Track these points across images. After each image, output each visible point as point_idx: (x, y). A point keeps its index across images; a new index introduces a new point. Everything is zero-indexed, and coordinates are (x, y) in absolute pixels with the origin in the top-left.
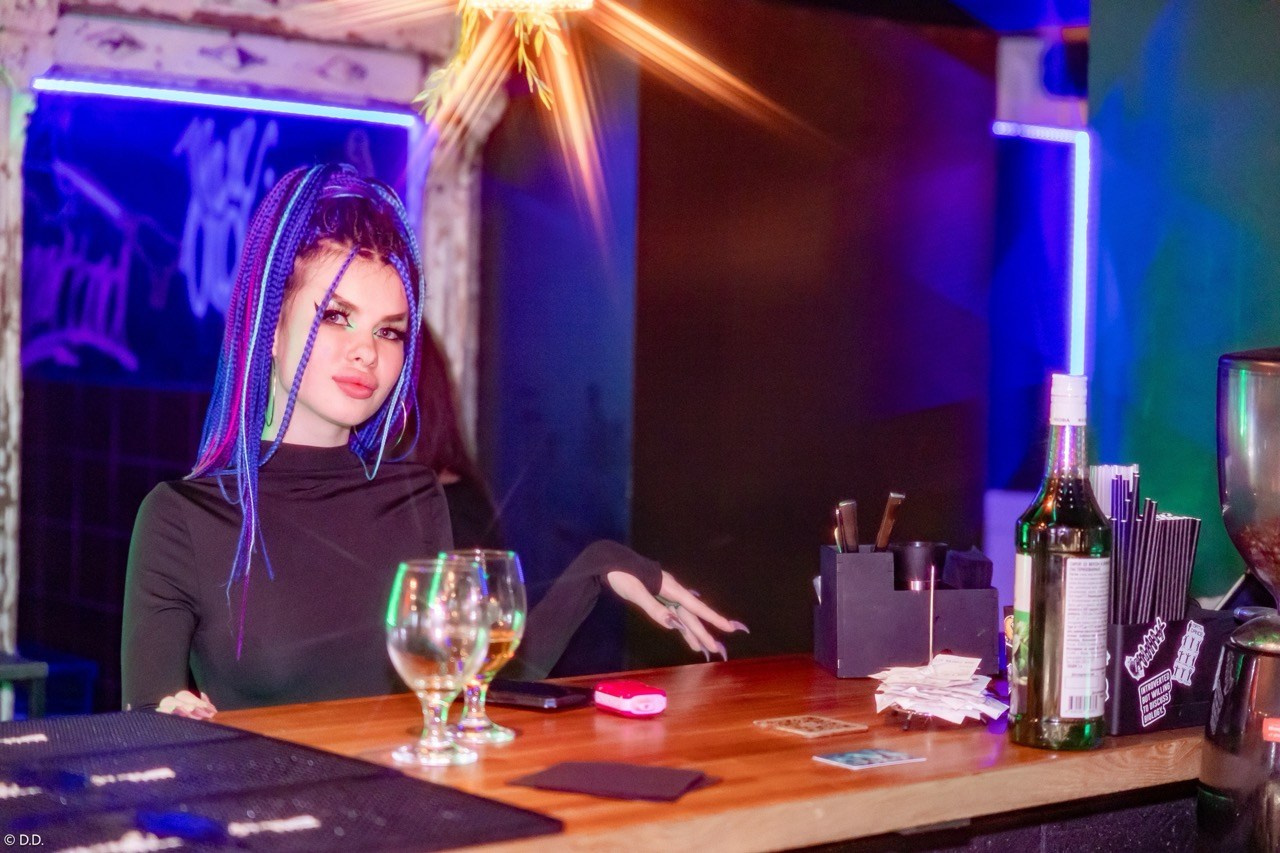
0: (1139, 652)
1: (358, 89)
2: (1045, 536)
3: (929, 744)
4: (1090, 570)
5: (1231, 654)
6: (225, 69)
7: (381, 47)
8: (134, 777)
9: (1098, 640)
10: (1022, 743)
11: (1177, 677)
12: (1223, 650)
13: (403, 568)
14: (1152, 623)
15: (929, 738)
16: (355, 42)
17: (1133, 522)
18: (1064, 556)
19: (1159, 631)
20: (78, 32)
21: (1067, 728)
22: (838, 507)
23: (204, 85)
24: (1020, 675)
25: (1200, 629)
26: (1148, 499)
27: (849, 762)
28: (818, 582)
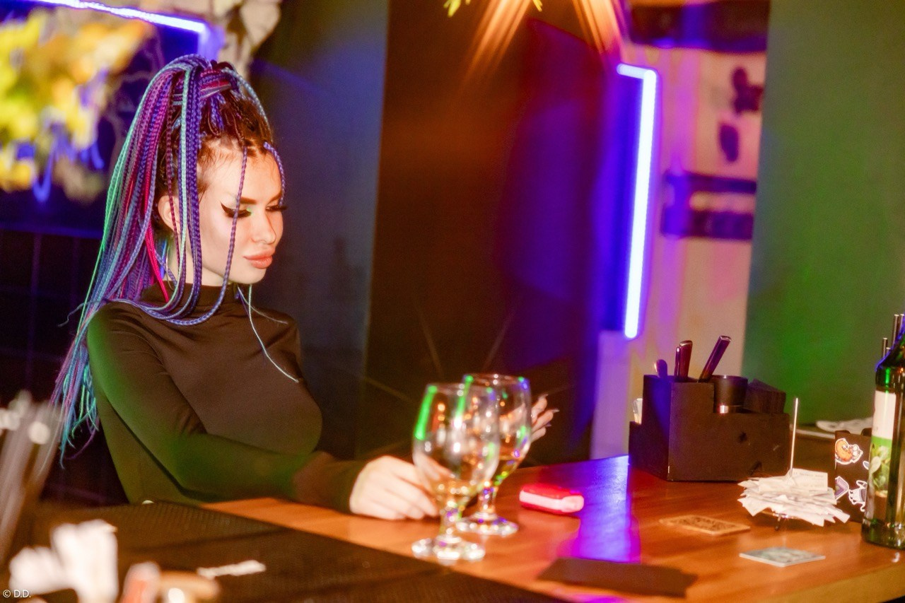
10: (875, 543)
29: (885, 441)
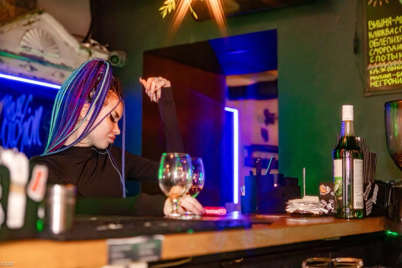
0: (366, 192)
6: (26, 71)
7: (70, 68)
9: (362, 185)
11: (373, 201)
14: (369, 183)
16: (63, 66)
19: (370, 186)
25: (377, 187)
29: (340, 178)
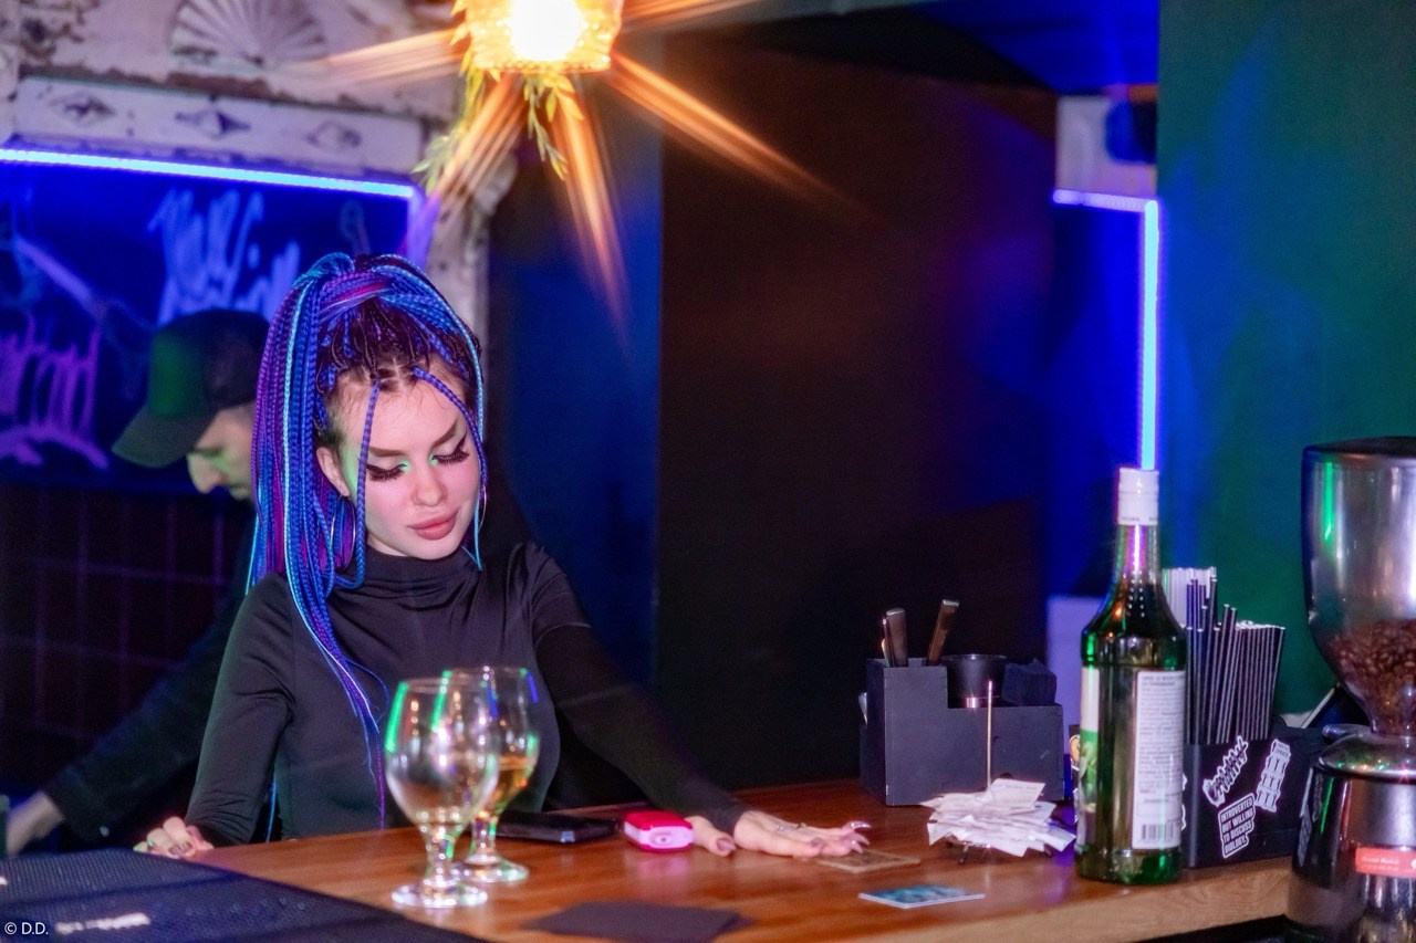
0: (1219, 775)
1: (350, 157)
2: (1114, 648)
3: (987, 879)
4: (1163, 684)
5: (1320, 778)
6: (202, 137)
7: (377, 111)
8: (104, 924)
9: (1173, 761)
10: (1091, 876)
11: (1260, 803)
12: (1311, 771)
13: (403, 688)
14: (1233, 742)
15: (987, 872)
16: (348, 105)
17: (1210, 632)
18: (1135, 670)
19: (1240, 753)
20: (40, 96)
21: (1140, 860)
22: (886, 617)
23: (180, 155)
24: (1087, 801)
25: (1286, 748)
26: (1227, 606)
27: (901, 899)
28: (864, 699)
